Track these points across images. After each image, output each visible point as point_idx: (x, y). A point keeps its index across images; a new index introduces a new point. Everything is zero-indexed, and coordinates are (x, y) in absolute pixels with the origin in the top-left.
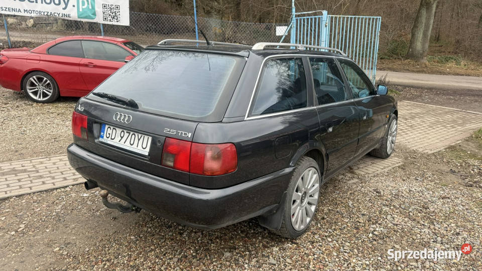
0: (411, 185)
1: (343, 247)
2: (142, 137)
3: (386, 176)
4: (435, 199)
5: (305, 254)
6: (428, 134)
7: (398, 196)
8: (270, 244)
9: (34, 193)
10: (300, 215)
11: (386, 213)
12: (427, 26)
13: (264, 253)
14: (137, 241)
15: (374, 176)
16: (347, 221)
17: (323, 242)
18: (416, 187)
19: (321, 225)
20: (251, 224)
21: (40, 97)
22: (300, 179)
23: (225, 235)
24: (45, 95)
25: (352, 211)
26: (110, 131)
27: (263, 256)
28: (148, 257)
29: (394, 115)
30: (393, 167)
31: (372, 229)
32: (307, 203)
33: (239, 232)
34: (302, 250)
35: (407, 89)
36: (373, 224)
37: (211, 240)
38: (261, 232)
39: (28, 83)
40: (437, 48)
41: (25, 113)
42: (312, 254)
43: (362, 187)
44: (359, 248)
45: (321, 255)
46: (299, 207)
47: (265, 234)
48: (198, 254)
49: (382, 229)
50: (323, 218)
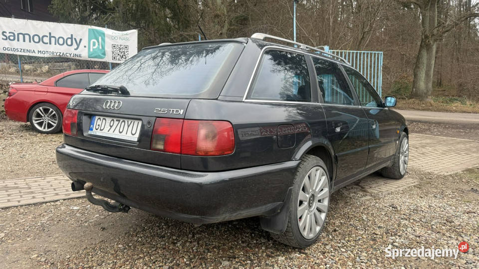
0: (430, 202)
1: (359, 257)
2: (133, 123)
3: (401, 193)
4: (458, 213)
5: (316, 263)
6: (441, 159)
7: (417, 210)
8: (275, 254)
9: (21, 206)
10: (308, 221)
11: (406, 226)
12: (429, 66)
13: (267, 262)
14: (125, 249)
15: (389, 194)
16: (362, 233)
17: (336, 253)
18: (435, 203)
19: (333, 237)
20: (253, 235)
21: (45, 128)
22: (307, 177)
23: (224, 245)
24: (50, 126)
25: (367, 224)
26: (99, 122)
27: (267, 265)
28: (136, 264)
29: (404, 133)
30: (408, 186)
31: (392, 241)
32: (315, 209)
33: (240, 242)
34: (312, 259)
35: (415, 123)
36: (392, 236)
37: (208, 249)
38: (264, 243)
39: (34, 114)
40: (440, 92)
41: (28, 141)
42: (323, 264)
43: (377, 203)
44: (378, 258)
45: (334, 264)
46: (306, 211)
47: (269, 244)
48: (192, 262)
49: (402, 240)
50: (335, 231)
